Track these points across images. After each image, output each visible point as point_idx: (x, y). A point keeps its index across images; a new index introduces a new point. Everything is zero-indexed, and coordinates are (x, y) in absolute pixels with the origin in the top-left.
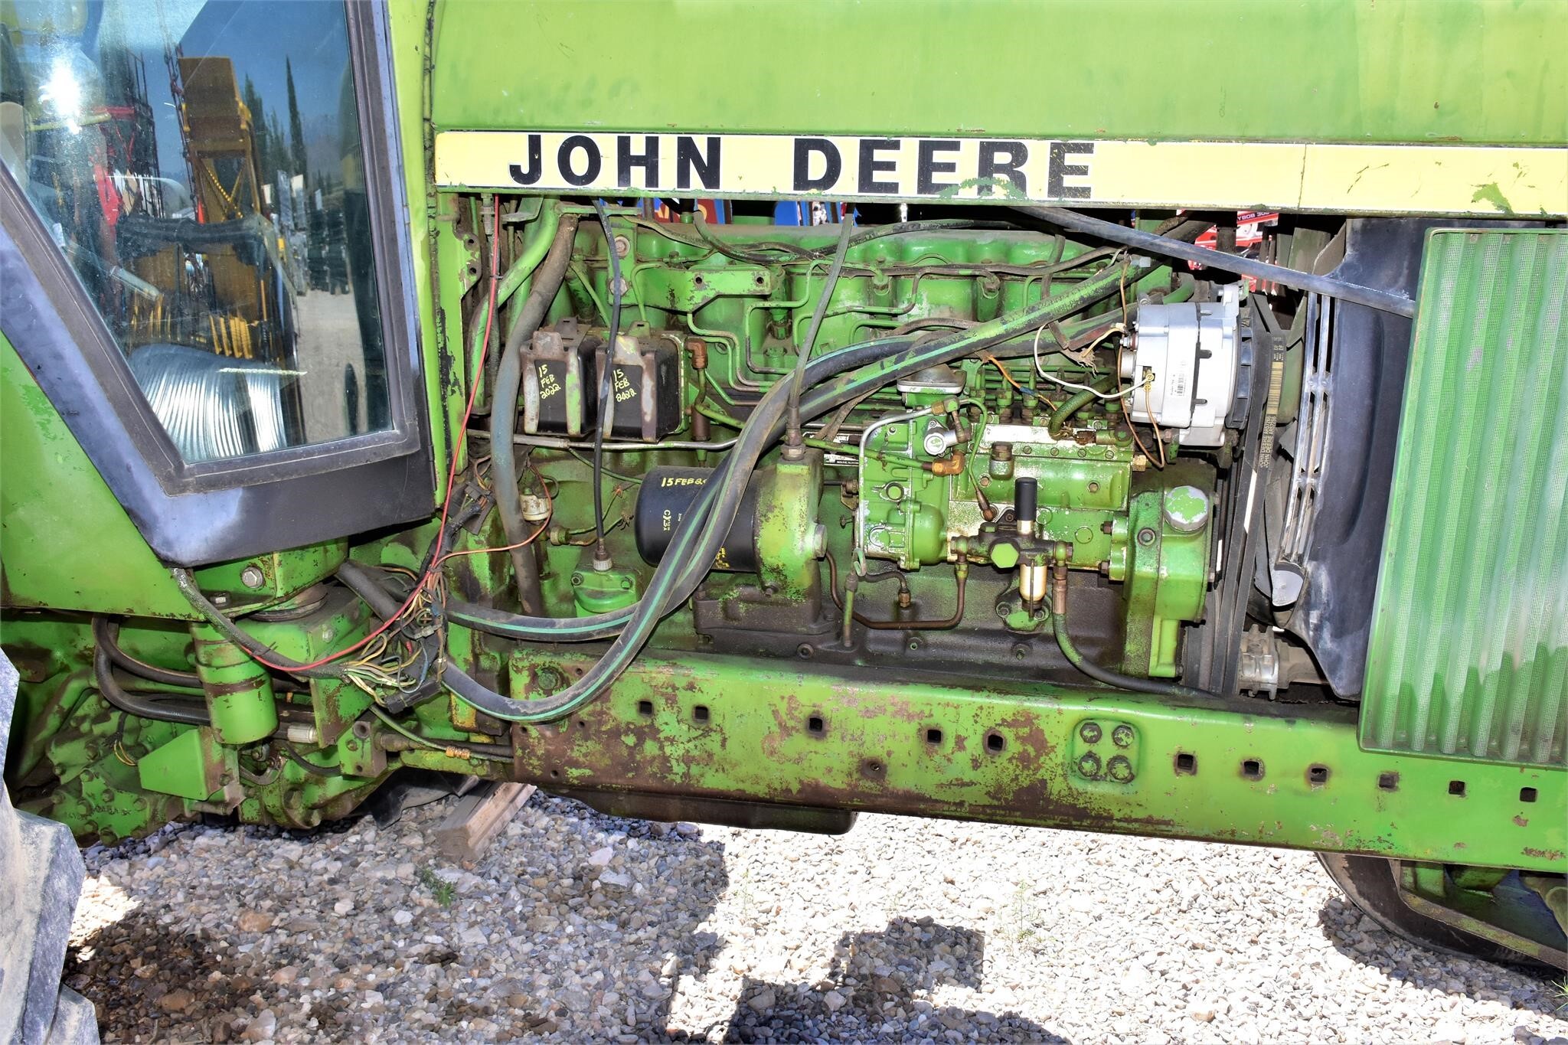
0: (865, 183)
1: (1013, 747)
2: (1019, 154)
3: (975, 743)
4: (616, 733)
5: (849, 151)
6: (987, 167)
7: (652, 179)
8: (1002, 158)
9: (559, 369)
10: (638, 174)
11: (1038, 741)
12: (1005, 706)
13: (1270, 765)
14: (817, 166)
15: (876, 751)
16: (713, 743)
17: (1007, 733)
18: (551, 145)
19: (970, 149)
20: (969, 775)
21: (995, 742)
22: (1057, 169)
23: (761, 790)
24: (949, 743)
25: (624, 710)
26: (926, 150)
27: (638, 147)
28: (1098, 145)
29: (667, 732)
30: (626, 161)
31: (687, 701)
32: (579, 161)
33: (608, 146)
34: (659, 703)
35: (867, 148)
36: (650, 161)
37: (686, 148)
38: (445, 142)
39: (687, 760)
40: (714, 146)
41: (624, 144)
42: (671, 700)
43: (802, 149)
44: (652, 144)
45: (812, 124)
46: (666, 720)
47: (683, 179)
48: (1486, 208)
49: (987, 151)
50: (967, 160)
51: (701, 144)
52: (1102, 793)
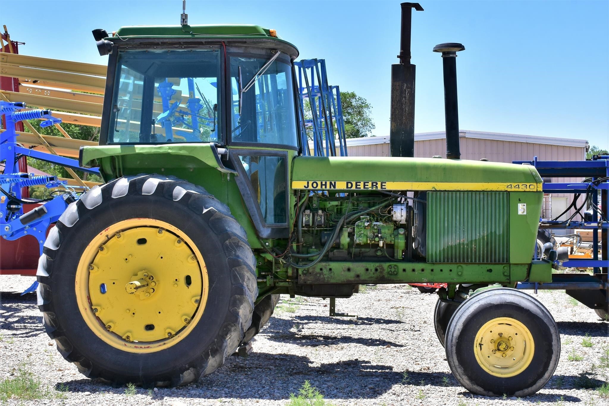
0: (356, 187)
1: (379, 270)
2: (377, 184)
3: (373, 270)
4: (316, 274)
5: (354, 183)
6: (373, 185)
7: (326, 187)
8: (374, 184)
9: (309, 216)
10: (324, 187)
11: (383, 269)
12: (377, 264)
13: (416, 270)
14: (350, 185)
15: (358, 273)
16: (332, 274)
17: (378, 268)
18: (310, 183)
20: (373, 276)
21: (376, 270)
22: (382, 185)
23: (340, 282)
24: (369, 271)
25: (318, 270)
26: (364, 183)
27: (324, 183)
28: (387, 182)
29: (325, 273)
30: (322, 185)
31: (328, 267)
32: (315, 185)
33: (319, 183)
34: (324, 268)
35: (356, 183)
36: (326, 185)
37: (331, 183)
38: (294, 183)
39: (328, 278)
40: (335, 183)
41: (322, 183)
42: (326, 268)
43: (347, 183)
44: (326, 183)
45: (349, 180)
46: (325, 271)
47: (330, 187)
48: (433, 189)
49: (372, 183)
50: (370, 184)
51: (333, 183)
52: (393, 277)
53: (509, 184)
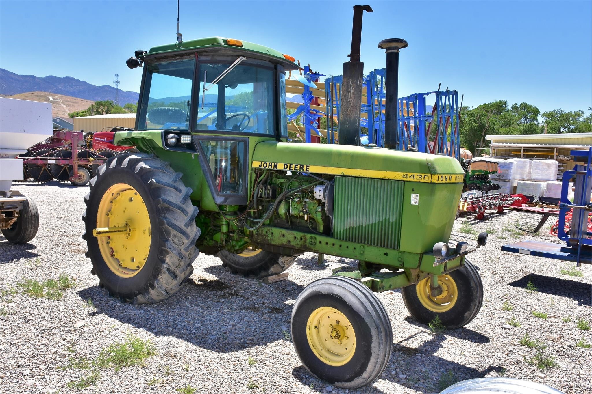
0: (290, 169)
1: (303, 239)
2: (303, 167)
3: (299, 239)
4: (264, 235)
5: (289, 165)
6: (300, 168)
7: (271, 168)
8: (302, 167)
9: (262, 189)
10: (270, 167)
11: (305, 239)
12: (302, 234)
13: (329, 243)
14: (286, 167)
15: (289, 239)
16: (273, 238)
17: (303, 237)
18: (263, 163)
19: (299, 165)
20: (299, 243)
21: (301, 239)
22: (306, 168)
23: (277, 244)
24: (297, 239)
25: (264, 233)
26: (295, 165)
27: (270, 164)
28: (310, 166)
29: (269, 236)
30: (269, 165)
31: (271, 231)
32: (265, 165)
33: (268, 163)
34: (268, 232)
36: (271, 165)
37: (275, 164)
38: (254, 162)
39: (270, 240)
40: (277, 164)
41: (269, 163)
42: (269, 231)
43: (285, 165)
44: (272, 164)
45: (286, 162)
46: (269, 234)
47: (274, 168)
48: (342, 174)
49: (300, 166)
50: (299, 167)
51: (276, 164)
52: (312, 247)
53: (405, 173)
